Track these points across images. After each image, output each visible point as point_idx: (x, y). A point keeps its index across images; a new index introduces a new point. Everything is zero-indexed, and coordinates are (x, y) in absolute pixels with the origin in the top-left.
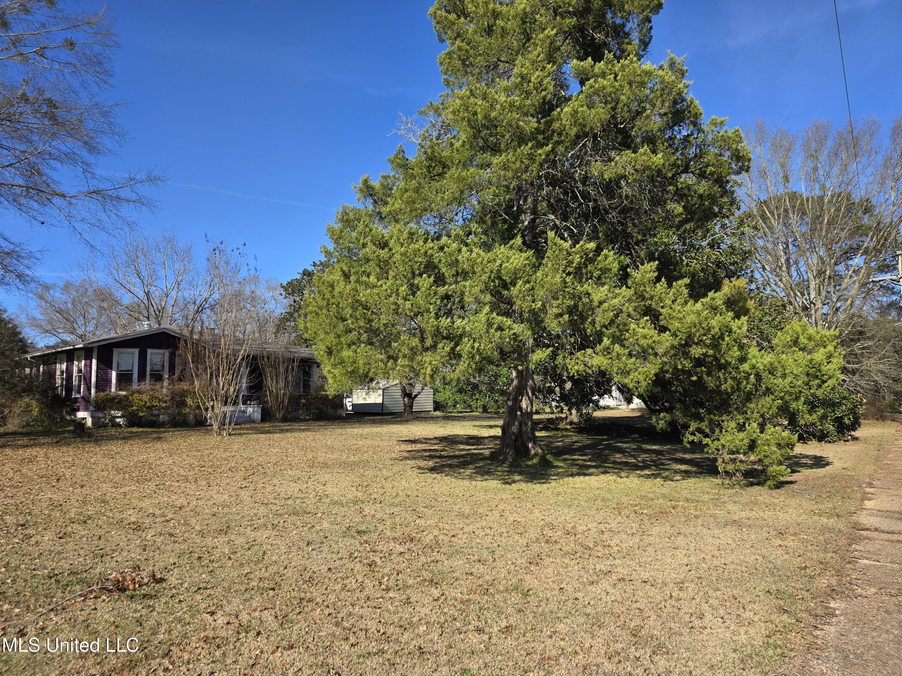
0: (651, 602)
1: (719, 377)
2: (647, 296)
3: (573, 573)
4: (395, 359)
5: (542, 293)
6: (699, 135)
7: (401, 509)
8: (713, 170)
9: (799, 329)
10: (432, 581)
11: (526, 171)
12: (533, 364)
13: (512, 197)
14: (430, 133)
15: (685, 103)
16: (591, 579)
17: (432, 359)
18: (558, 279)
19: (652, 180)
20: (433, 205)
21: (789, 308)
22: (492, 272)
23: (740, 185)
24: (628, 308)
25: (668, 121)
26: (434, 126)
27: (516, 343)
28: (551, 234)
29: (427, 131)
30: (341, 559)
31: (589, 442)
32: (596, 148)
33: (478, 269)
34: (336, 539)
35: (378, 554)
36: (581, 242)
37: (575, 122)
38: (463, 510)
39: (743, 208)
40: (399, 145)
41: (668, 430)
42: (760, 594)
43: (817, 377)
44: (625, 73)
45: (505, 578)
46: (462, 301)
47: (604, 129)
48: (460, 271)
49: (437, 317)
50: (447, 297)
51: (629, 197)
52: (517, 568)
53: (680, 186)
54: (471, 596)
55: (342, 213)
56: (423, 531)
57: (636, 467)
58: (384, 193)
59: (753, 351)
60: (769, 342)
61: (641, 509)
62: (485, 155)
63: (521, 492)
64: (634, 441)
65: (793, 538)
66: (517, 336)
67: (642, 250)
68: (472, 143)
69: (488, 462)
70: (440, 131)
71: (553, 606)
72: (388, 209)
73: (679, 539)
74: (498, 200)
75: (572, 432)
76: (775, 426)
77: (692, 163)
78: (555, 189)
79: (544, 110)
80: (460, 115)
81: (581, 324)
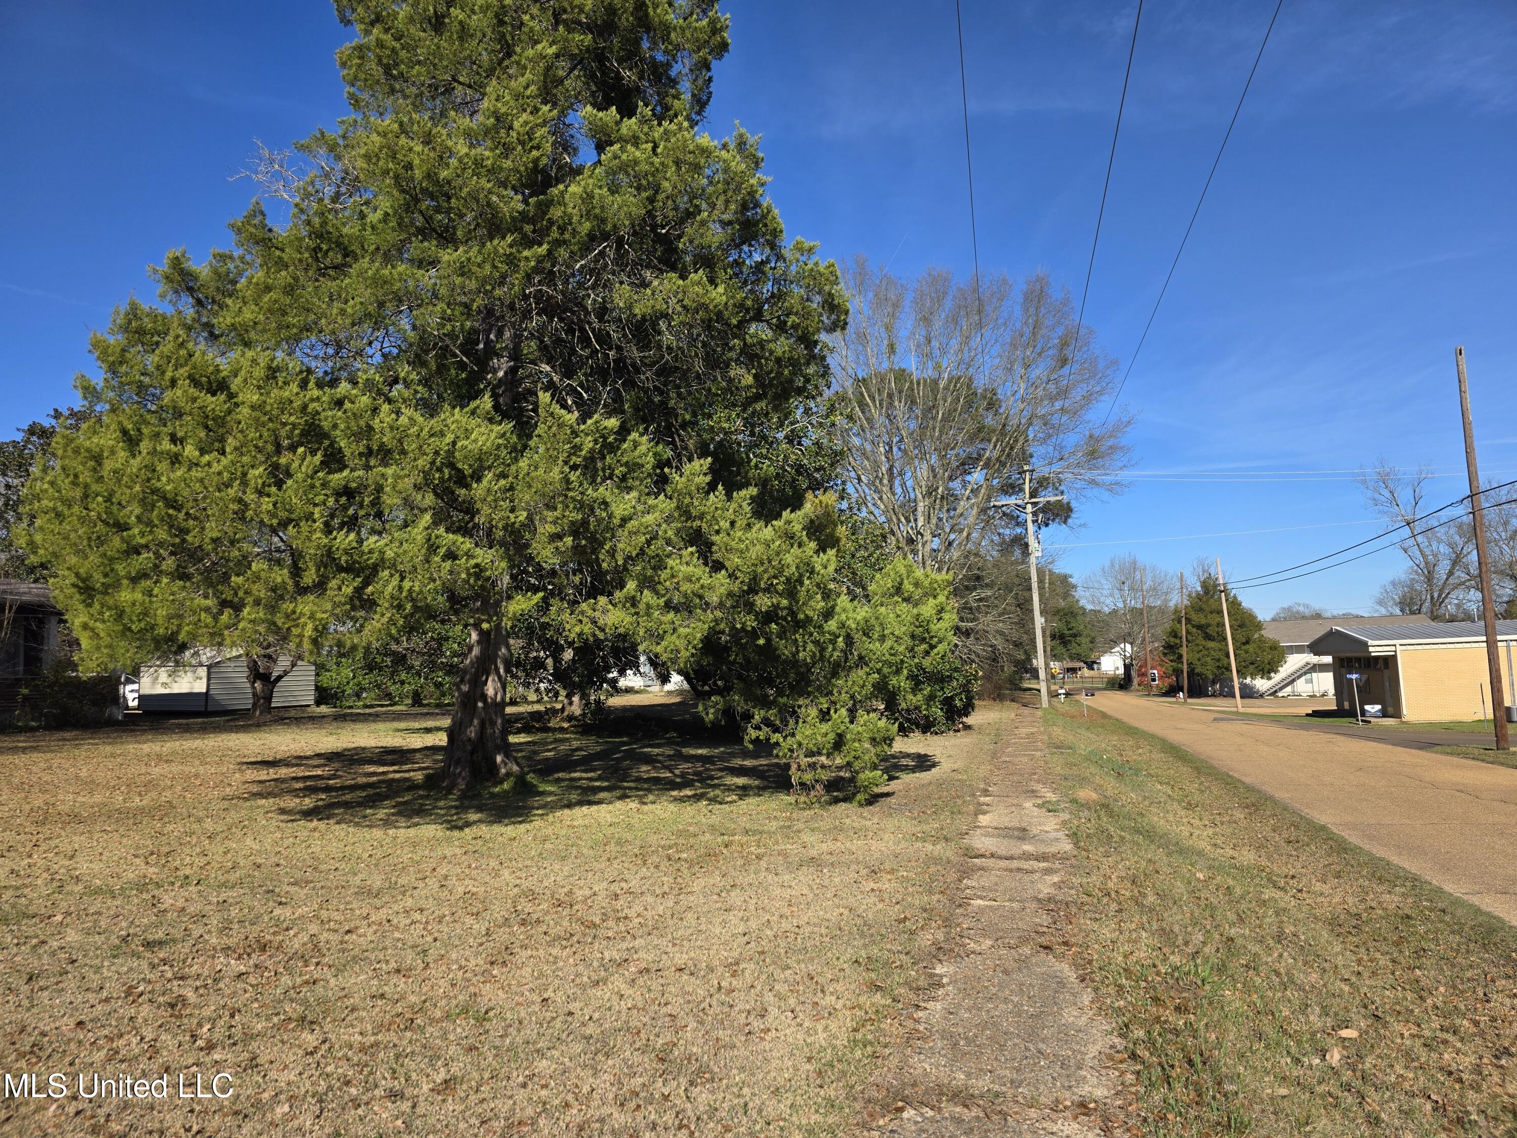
0: (689, 1002)
1: (796, 640)
2: (694, 513)
3: (565, 970)
4: (238, 608)
5: (527, 497)
6: (778, 264)
7: (242, 891)
8: (797, 321)
9: (903, 570)
10: (303, 1018)
11: (502, 284)
12: (509, 619)
13: (476, 324)
14: (317, 187)
15: (759, 211)
16: (595, 977)
17: (315, 608)
18: (555, 474)
19: (708, 325)
20: (323, 321)
21: (892, 540)
22: (437, 453)
23: (832, 351)
24: (666, 532)
25: (734, 234)
26: (327, 176)
27: (480, 583)
28: (544, 397)
29: (312, 183)
30: (107, 1000)
31: (598, 749)
32: (621, 259)
33: (411, 446)
34: (97, 962)
35: (190, 982)
36: (596, 416)
37: (588, 212)
38: (368, 883)
39: (835, 387)
40: (254, 200)
41: (723, 723)
42: (845, 966)
43: (923, 640)
44: (669, 145)
45: (446, 995)
46: (376, 502)
47: (635, 231)
48: (375, 448)
49: (328, 529)
50: (348, 492)
51: (672, 349)
52: (468, 975)
53: (749, 340)
54: (380, 1037)
55: (127, 314)
56: (287, 929)
57: (672, 785)
58: (218, 289)
59: (843, 601)
60: (864, 588)
61: (678, 852)
62: (426, 244)
63: (480, 842)
64: (670, 743)
65: (889, 877)
66: (481, 571)
67: (691, 437)
68: (401, 218)
69: (421, 792)
70: (339, 187)
71: (530, 1032)
72: (229, 321)
73: (733, 894)
74: (449, 327)
75: (572, 732)
76: (868, 713)
77: (766, 307)
78: (552, 321)
79: (535, 183)
80: (381, 163)
81: (593, 553)
